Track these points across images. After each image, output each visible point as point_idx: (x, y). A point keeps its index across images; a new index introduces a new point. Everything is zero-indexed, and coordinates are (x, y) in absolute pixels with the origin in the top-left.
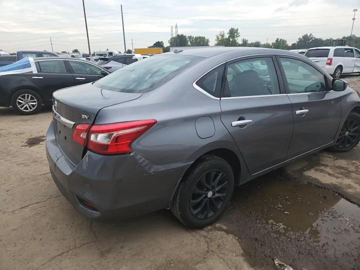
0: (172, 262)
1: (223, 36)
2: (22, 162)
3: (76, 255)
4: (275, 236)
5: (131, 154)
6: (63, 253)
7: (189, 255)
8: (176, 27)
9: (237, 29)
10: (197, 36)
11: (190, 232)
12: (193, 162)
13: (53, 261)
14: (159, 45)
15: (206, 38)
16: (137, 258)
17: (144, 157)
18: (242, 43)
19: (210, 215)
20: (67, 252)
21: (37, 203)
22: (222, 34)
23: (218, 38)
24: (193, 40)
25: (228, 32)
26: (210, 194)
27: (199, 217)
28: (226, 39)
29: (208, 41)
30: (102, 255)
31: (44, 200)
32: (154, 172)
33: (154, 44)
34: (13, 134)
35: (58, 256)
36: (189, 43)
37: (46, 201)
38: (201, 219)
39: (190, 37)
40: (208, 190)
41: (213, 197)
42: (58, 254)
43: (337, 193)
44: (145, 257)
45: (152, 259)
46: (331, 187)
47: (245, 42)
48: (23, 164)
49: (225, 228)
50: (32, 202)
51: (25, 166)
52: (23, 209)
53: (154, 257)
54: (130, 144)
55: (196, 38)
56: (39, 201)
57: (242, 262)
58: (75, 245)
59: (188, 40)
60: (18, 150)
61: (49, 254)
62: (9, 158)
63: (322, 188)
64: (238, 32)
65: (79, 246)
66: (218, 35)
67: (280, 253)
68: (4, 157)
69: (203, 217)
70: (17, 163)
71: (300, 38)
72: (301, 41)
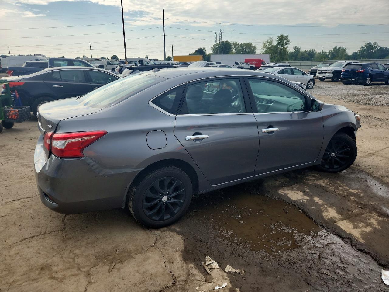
0: (118, 251)
1: (270, 43)
2: (26, 164)
3: (43, 239)
4: (220, 239)
5: (82, 159)
6: (34, 236)
7: (135, 248)
8: (221, 33)
9: (288, 36)
10: (243, 43)
11: (145, 230)
12: (143, 169)
13: (24, 241)
14: (201, 52)
15: (253, 45)
16: (90, 245)
17: (95, 162)
18: (294, 51)
19: (165, 218)
20: (38, 236)
21: (27, 198)
22: (270, 41)
23: (265, 45)
24: (238, 48)
25: (277, 39)
26: (165, 199)
27: (154, 218)
28: (275, 47)
29: (255, 48)
30: (64, 240)
31: (33, 196)
32: (103, 175)
33: (196, 51)
34: (28, 138)
35: (29, 238)
36: (234, 51)
37: (35, 197)
38: (156, 220)
39: (235, 44)
40: (163, 195)
41: (168, 202)
42: (30, 236)
43: (300, 209)
44: (97, 245)
45: (102, 247)
46: (298, 203)
47: (298, 51)
48: (27, 165)
49: (178, 229)
50: (23, 197)
51: (28, 167)
52: (14, 202)
53: (104, 246)
54: (81, 150)
55: (242, 45)
56: (30, 196)
57: (178, 256)
58: (46, 232)
59: (233, 46)
60: (27, 153)
61: (23, 236)
62: (17, 159)
63: (289, 204)
64: (289, 39)
65: (48, 233)
66: (265, 42)
67: (215, 253)
68: (14, 158)
69: (157, 219)
70: (22, 164)
71: (362, 47)
72: (363, 50)
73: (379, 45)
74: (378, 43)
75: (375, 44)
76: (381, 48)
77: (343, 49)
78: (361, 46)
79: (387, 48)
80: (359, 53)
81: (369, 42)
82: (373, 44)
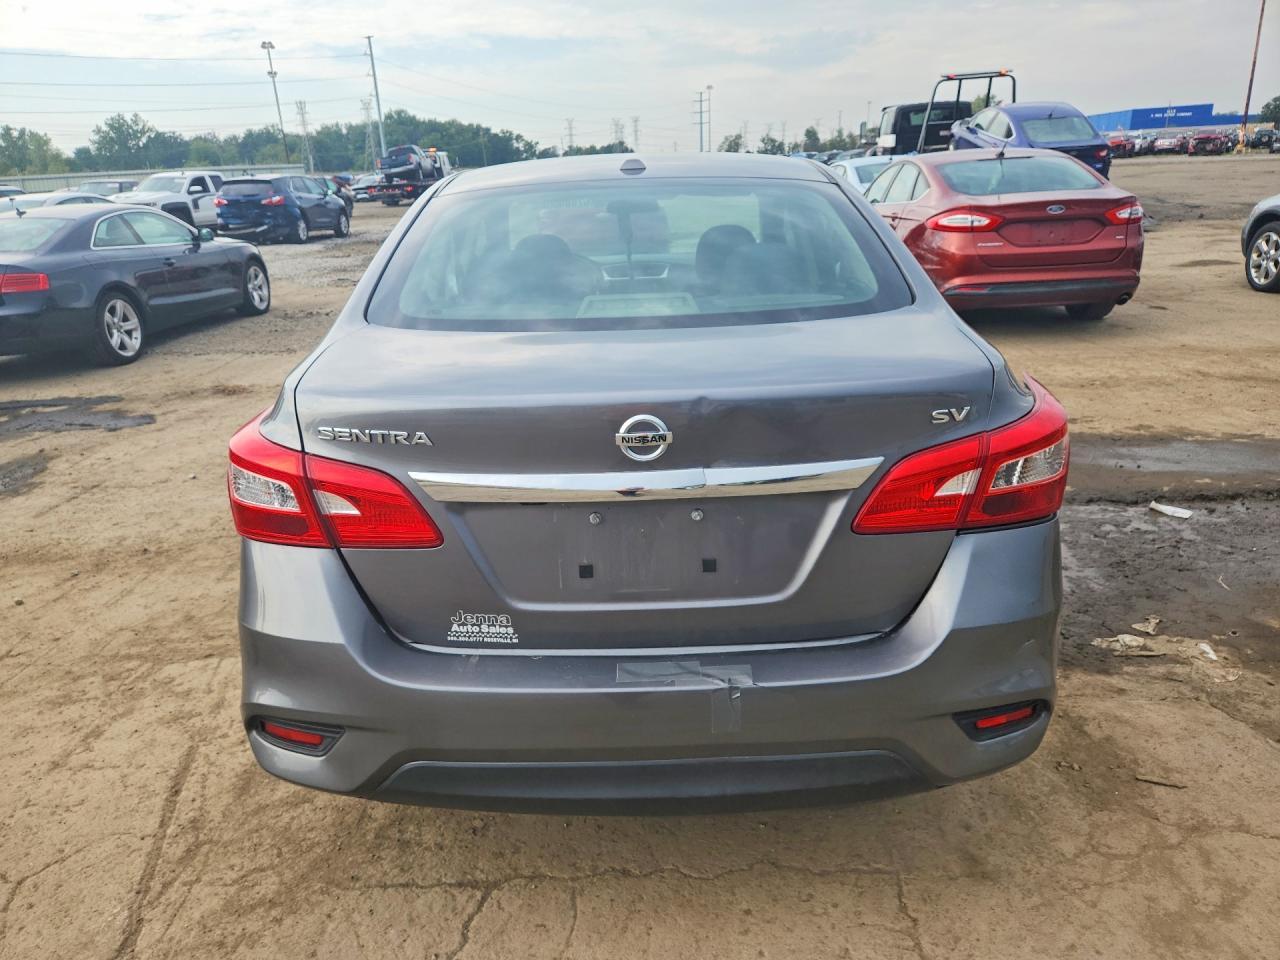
71: (98, 131)
72: (105, 142)
73: (149, 124)
74: (143, 116)
75: (136, 122)
76: (159, 135)
77: (33, 135)
78: (94, 128)
79: (174, 133)
80: (99, 149)
81: (114, 115)
82: (130, 122)
